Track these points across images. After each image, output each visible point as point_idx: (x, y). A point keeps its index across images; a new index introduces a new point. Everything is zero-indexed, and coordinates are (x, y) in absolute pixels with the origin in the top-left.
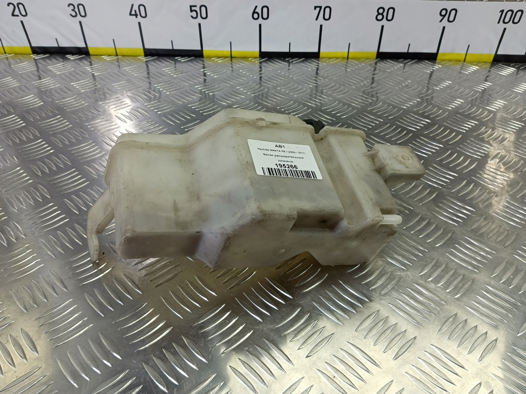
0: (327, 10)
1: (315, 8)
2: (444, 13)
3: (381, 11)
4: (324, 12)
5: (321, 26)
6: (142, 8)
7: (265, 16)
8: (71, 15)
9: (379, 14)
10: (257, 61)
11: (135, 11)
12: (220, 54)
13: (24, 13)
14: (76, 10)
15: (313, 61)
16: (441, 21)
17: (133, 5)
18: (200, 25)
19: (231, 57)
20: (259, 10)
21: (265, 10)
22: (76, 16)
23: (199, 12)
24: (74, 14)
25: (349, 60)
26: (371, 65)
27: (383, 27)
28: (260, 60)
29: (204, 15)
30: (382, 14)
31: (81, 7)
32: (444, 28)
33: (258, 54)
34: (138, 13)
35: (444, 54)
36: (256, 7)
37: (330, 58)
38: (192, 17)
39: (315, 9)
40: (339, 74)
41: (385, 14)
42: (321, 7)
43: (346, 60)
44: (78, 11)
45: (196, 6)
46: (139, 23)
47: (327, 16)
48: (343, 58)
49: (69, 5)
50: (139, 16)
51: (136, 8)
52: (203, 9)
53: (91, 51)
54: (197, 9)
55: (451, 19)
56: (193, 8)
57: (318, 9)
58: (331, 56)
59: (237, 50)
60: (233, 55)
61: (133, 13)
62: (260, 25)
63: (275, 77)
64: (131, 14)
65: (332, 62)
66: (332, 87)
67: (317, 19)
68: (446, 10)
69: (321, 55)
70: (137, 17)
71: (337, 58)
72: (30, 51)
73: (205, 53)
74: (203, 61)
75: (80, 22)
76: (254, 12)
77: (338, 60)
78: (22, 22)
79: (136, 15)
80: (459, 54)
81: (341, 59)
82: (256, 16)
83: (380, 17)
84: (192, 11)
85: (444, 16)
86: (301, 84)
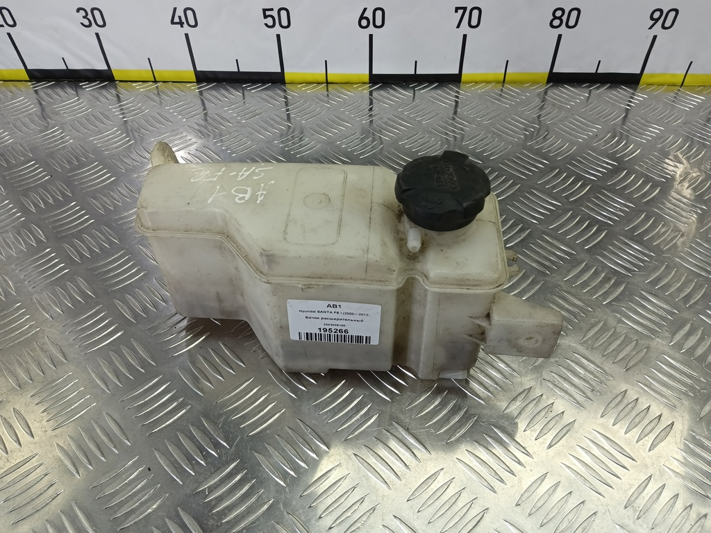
0: (476, 13)
1: (457, 9)
2: (657, 15)
3: (559, 14)
4: (470, 16)
5: (465, 36)
6: (189, 13)
7: (379, 23)
8: (82, 24)
9: (555, 18)
10: (365, 90)
11: (180, 17)
12: (310, 79)
13: (11, 22)
14: (90, 16)
15: (451, 89)
16: (650, 28)
17: (175, 9)
18: (278, 36)
19: (327, 83)
20: (369, 14)
21: (379, 13)
22: (90, 25)
23: (277, 18)
24: (86, 23)
25: (506, 85)
26: (539, 94)
27: (560, 36)
28: (370, 87)
29: (285, 23)
30: (560, 18)
31: (96, 13)
32: (655, 37)
33: (367, 79)
34: (184, 20)
35: (652, 75)
36: (365, 9)
37: (476, 83)
38: (266, 25)
39: (456, 11)
40: (491, 115)
41: (565, 18)
42: (465, 9)
43: (500, 86)
44: (92, 18)
45: (272, 10)
46: (187, 35)
47: (474, 22)
48: (498, 82)
49: (78, 10)
50: (185, 25)
51: (180, 12)
52: (283, 13)
53: (117, 76)
54: (275, 14)
55: (668, 24)
56: (268, 13)
57: (460, 12)
58: (478, 78)
59: (335, 72)
60: (329, 80)
61: (176, 20)
62: (371, 36)
63: (393, 121)
64: (173, 22)
65: (480, 89)
66: (482, 140)
67: (458, 27)
68: (661, 11)
69: (464, 78)
70: (182, 26)
71: (488, 82)
72: (25, 76)
73: (287, 78)
74: (285, 91)
75: (97, 35)
76: (362, 18)
77: (490, 86)
78: (9, 35)
79: (181, 24)
80: (674, 75)
81: (494, 84)
82: (364, 23)
83: (556, 22)
84: (266, 17)
85: (657, 20)
86: (434, 134)
